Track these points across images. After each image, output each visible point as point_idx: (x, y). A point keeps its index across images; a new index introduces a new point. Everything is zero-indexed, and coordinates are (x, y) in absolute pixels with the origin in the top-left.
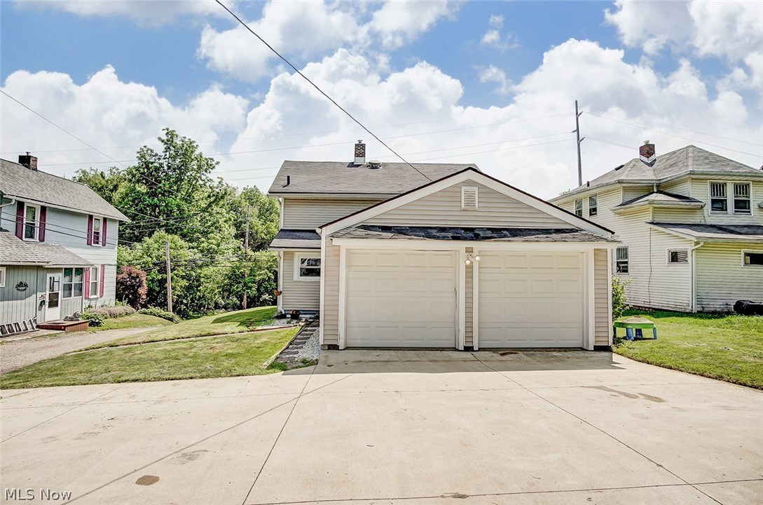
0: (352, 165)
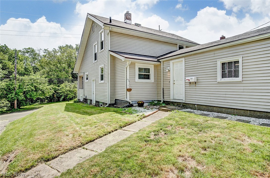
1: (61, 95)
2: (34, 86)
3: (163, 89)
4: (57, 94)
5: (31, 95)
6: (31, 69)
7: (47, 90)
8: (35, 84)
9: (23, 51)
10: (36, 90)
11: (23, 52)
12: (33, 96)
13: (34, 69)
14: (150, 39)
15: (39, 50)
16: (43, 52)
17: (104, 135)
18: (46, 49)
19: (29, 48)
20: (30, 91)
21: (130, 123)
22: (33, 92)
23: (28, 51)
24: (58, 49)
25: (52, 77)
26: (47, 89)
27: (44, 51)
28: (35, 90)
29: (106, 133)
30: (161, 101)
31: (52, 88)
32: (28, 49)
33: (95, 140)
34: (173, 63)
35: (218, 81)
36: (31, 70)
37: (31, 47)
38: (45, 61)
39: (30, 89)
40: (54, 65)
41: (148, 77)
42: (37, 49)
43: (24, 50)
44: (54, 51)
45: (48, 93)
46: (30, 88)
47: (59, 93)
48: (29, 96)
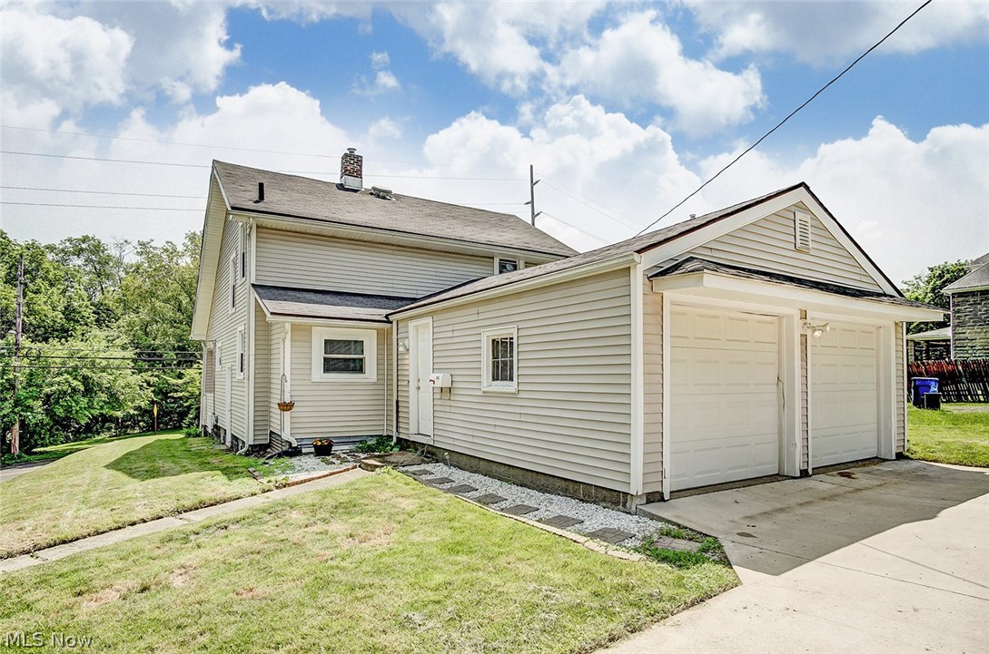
0: (341, 187)
1: (185, 404)
2: (80, 378)
3: (397, 402)
4: (173, 403)
5: (71, 407)
6: (88, 313)
7: (129, 390)
8: (85, 372)
9: (61, 247)
10: (89, 390)
11: (63, 250)
12: (77, 412)
13: (98, 314)
14: (393, 245)
15: (120, 246)
16: (135, 251)
17: (111, 530)
18: (145, 241)
19: (85, 240)
20: (65, 393)
21: (213, 502)
22: (75, 398)
23: (82, 250)
24: (186, 241)
25: (157, 342)
26: (128, 385)
27: (139, 250)
28: (82, 388)
29: (120, 525)
30: (392, 437)
31: (145, 385)
32: (79, 240)
33: (77, 539)
34: (417, 328)
35: (483, 389)
36: (87, 315)
37: (91, 236)
38: (136, 285)
39: (65, 388)
40: (167, 301)
41: (357, 366)
42: (113, 241)
43: (68, 244)
44: (167, 250)
45: (133, 401)
46: (67, 382)
47: (180, 398)
48: (61, 410)
